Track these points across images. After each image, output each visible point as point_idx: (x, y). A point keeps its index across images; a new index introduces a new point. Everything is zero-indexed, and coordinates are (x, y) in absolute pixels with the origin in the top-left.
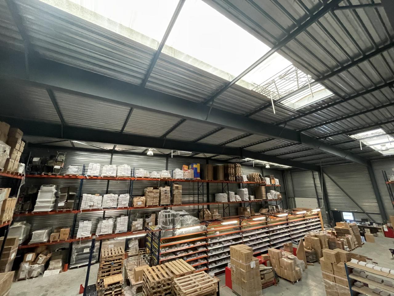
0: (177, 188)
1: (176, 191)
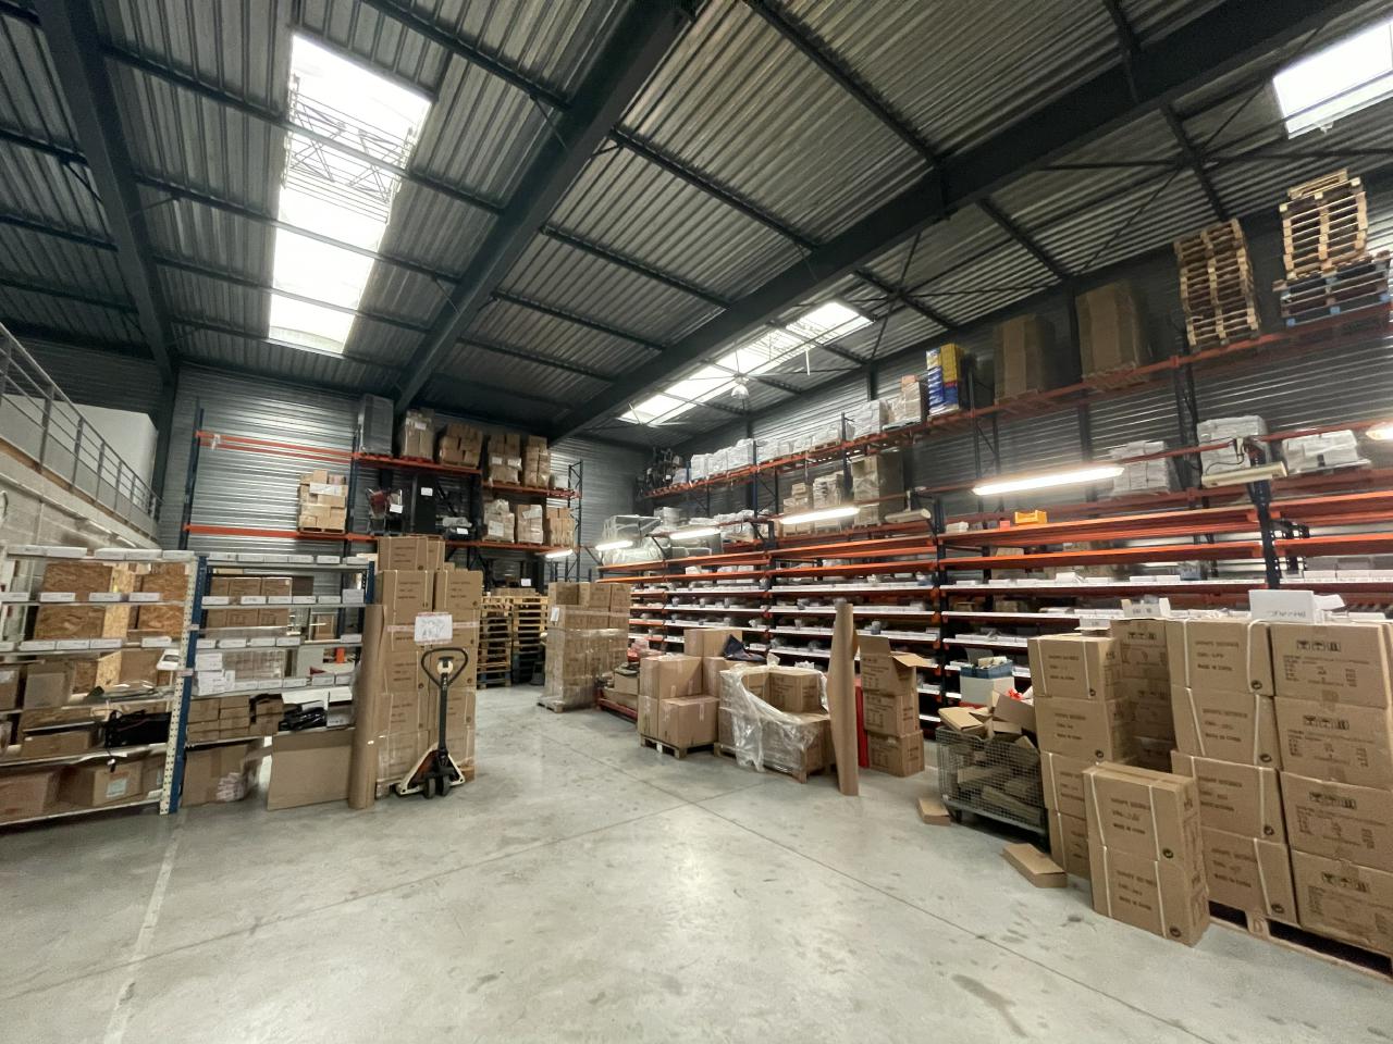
0: (860, 465)
1: (856, 480)
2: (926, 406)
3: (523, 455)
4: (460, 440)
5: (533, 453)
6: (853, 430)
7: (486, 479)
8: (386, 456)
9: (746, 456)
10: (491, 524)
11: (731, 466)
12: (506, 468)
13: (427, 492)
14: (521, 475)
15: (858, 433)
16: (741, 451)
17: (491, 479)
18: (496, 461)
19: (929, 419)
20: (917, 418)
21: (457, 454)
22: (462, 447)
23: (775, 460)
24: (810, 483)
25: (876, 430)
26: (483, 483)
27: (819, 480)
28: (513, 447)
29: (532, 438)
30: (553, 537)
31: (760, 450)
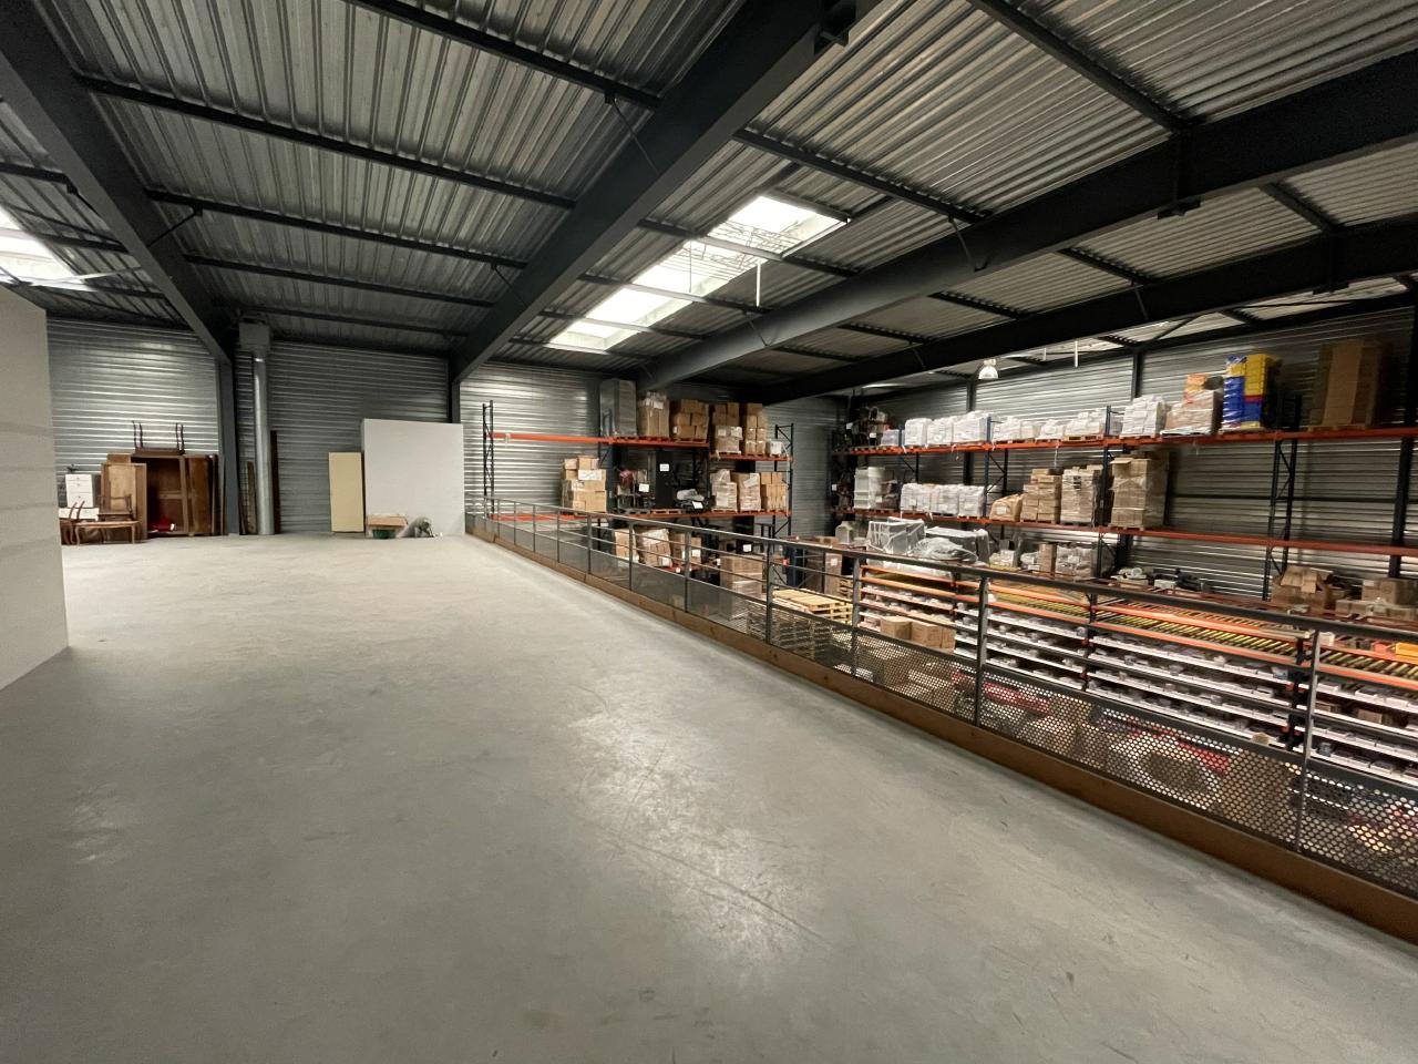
0: (1125, 468)
1: (1118, 481)
2: (1217, 418)
3: (743, 424)
4: (692, 415)
5: (751, 421)
6: (1120, 426)
7: (713, 453)
8: (633, 438)
9: (978, 431)
10: (718, 495)
11: (957, 440)
12: (729, 439)
13: (665, 468)
14: (742, 445)
15: (1126, 432)
16: (969, 425)
17: (717, 452)
18: (721, 433)
19: (1220, 433)
20: (1205, 429)
21: (688, 430)
22: (694, 424)
23: (1014, 442)
24: (1058, 472)
25: (1151, 432)
26: (711, 456)
27: (1070, 473)
28: (734, 416)
29: (751, 406)
30: (769, 503)
31: (995, 427)
